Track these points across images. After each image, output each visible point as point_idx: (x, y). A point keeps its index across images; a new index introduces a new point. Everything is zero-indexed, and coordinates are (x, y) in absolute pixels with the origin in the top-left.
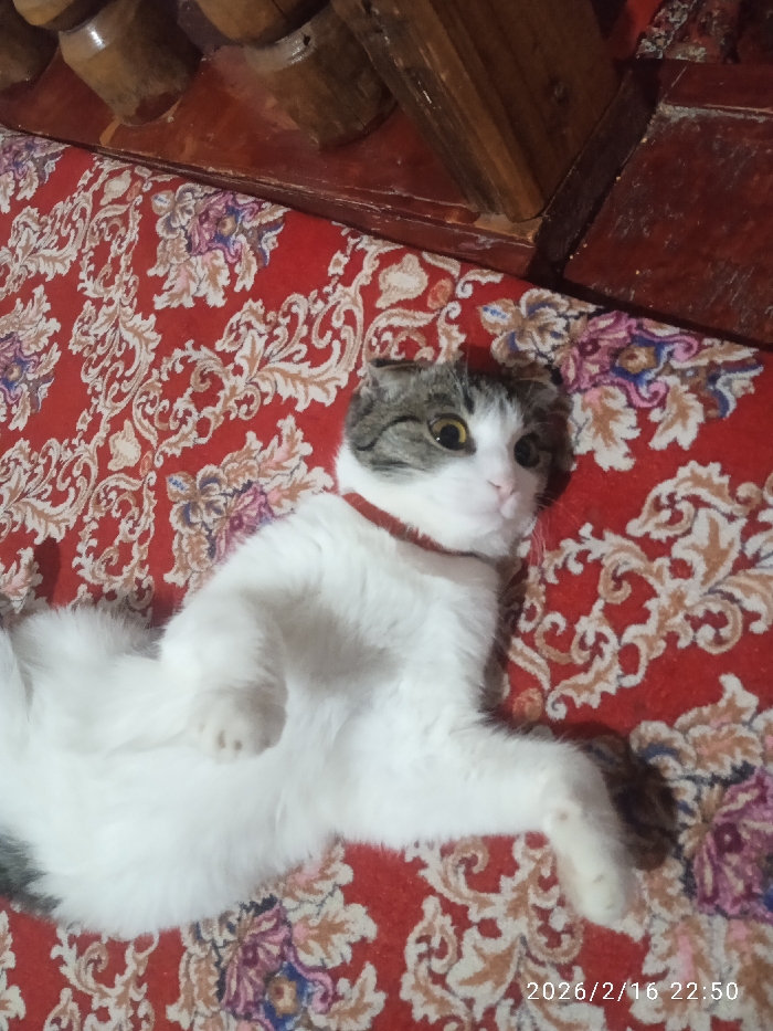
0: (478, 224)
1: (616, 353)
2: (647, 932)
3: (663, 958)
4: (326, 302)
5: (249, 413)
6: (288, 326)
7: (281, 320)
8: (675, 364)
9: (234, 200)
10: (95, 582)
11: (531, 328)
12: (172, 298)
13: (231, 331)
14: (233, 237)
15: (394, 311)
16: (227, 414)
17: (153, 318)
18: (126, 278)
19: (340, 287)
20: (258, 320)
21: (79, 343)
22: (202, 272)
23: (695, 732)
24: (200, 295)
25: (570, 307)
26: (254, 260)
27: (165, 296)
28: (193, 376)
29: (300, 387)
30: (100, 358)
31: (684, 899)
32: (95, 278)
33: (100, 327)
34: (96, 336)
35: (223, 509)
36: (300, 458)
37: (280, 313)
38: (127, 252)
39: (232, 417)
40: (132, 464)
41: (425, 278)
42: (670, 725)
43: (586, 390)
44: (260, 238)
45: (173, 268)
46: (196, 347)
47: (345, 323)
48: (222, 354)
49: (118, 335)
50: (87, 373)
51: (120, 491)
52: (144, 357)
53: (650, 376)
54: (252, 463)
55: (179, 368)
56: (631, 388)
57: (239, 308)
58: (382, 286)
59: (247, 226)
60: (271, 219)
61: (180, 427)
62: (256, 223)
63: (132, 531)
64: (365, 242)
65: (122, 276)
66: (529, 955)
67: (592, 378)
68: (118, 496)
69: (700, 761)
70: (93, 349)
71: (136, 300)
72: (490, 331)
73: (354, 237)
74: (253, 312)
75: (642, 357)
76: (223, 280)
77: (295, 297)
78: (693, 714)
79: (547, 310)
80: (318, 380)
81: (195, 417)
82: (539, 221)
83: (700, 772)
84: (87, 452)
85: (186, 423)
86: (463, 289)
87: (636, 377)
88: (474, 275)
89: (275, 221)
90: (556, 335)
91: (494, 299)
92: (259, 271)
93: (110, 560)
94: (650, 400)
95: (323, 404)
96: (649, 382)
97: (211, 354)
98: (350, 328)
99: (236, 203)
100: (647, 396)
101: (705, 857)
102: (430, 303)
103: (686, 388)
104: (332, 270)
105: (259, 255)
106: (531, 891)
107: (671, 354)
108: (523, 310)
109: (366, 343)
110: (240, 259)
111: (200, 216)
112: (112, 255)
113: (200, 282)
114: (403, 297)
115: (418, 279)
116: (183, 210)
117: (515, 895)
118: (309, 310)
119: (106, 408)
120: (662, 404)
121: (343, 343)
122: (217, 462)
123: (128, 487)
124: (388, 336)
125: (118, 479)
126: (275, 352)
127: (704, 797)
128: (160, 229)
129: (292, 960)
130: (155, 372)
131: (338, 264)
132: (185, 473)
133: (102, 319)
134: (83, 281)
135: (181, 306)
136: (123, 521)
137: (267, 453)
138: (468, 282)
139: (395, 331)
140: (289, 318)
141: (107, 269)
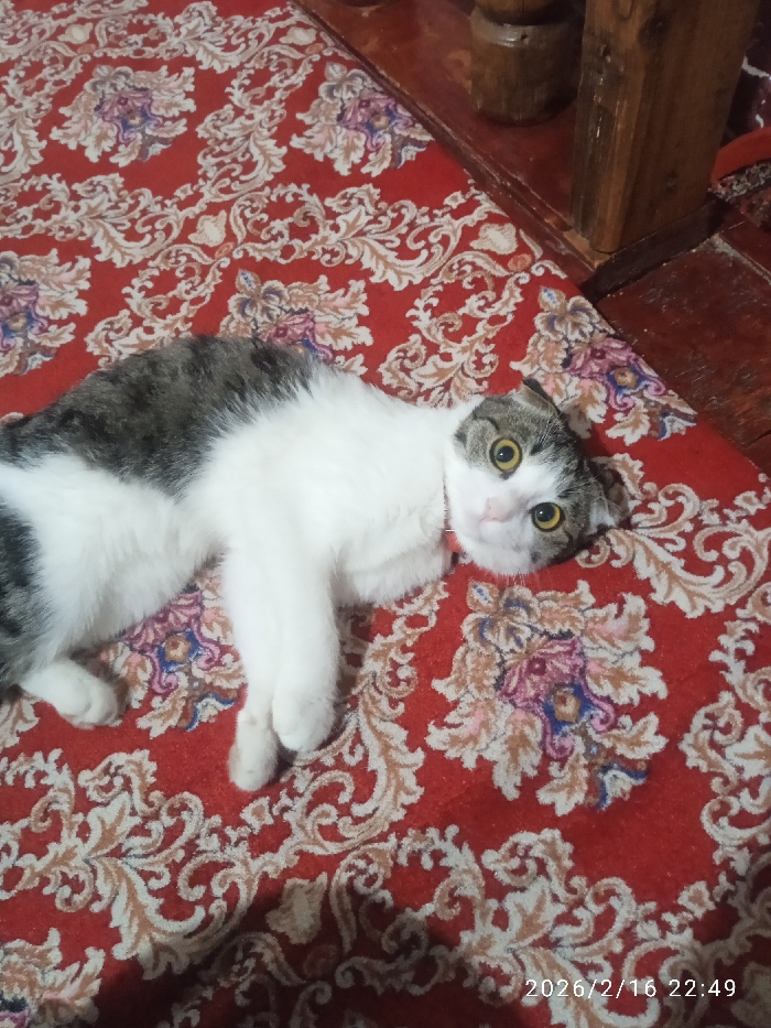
0: (566, 235)
1: (614, 366)
2: (459, 699)
3: (461, 716)
4: (432, 220)
5: (329, 262)
6: (393, 220)
7: (389, 212)
8: (646, 394)
9: (395, 106)
10: (139, 314)
11: (569, 319)
12: (308, 144)
13: (344, 197)
14: (381, 132)
15: (482, 254)
16: (311, 254)
17: (284, 150)
18: (274, 107)
19: (448, 216)
20: (371, 201)
21: (207, 131)
22: (340, 141)
23: (546, 603)
24: (332, 156)
25: (599, 322)
26: (390, 158)
27: (303, 140)
28: (298, 211)
29: (381, 267)
30: (222, 153)
31: (492, 689)
32: (245, 91)
33: (233, 130)
34: (226, 135)
35: (275, 317)
36: (355, 314)
37: (391, 207)
38: (286, 89)
39: (315, 258)
40: (211, 245)
41: (515, 246)
42: (534, 594)
43: (583, 378)
44: (403, 146)
45: (319, 124)
46: (310, 192)
47: (439, 242)
48: (328, 209)
49: (246, 144)
50: (204, 156)
51: (190, 259)
52: (263, 174)
53: (628, 392)
54: (315, 297)
55: (289, 199)
56: (613, 392)
57: (359, 185)
58: (481, 234)
59: (397, 131)
60: (419, 138)
61: (269, 241)
62: (405, 134)
63: (187, 292)
64: (482, 197)
65: (272, 104)
66: (374, 684)
67: (591, 373)
68: (187, 262)
69: (541, 620)
70: (219, 142)
71: (275, 129)
72: (541, 306)
73: (476, 188)
74: (370, 195)
75: (629, 378)
76: (356, 157)
77: (408, 203)
78: (549, 593)
79: (584, 315)
80: (398, 268)
81: (284, 241)
82: (608, 257)
83: (538, 626)
84: (175, 216)
85: (276, 240)
86: (537, 268)
87: (619, 388)
88: (548, 264)
89: (421, 142)
90: (582, 333)
91: (555, 287)
92: (389, 168)
93: (160, 304)
94: (620, 406)
95: (393, 287)
96: (625, 396)
97: (319, 204)
98: (441, 248)
99: (396, 110)
100: (619, 402)
101: (517, 670)
102: (510, 264)
103: (646, 410)
104: (447, 201)
105: (396, 158)
106: (393, 650)
107: (646, 386)
108: (569, 306)
109: (449, 263)
110: (377, 151)
111: (362, 101)
112: (270, 84)
113: (336, 147)
114: (493, 249)
115: (509, 244)
116: (350, 88)
117: (381, 648)
118: (415, 218)
119: (210, 194)
120: (626, 412)
121: (431, 255)
122: (286, 283)
123: (200, 260)
124: (468, 268)
125: (193, 250)
126: (373, 231)
127: (533, 640)
128: (322, 89)
129: (195, 629)
130: (267, 190)
131: (455, 200)
132: (257, 276)
133: (237, 124)
134: (233, 87)
135: (312, 156)
136: (183, 282)
137: (331, 296)
138: (542, 266)
139: (476, 268)
140: (395, 215)
141: (260, 91)
